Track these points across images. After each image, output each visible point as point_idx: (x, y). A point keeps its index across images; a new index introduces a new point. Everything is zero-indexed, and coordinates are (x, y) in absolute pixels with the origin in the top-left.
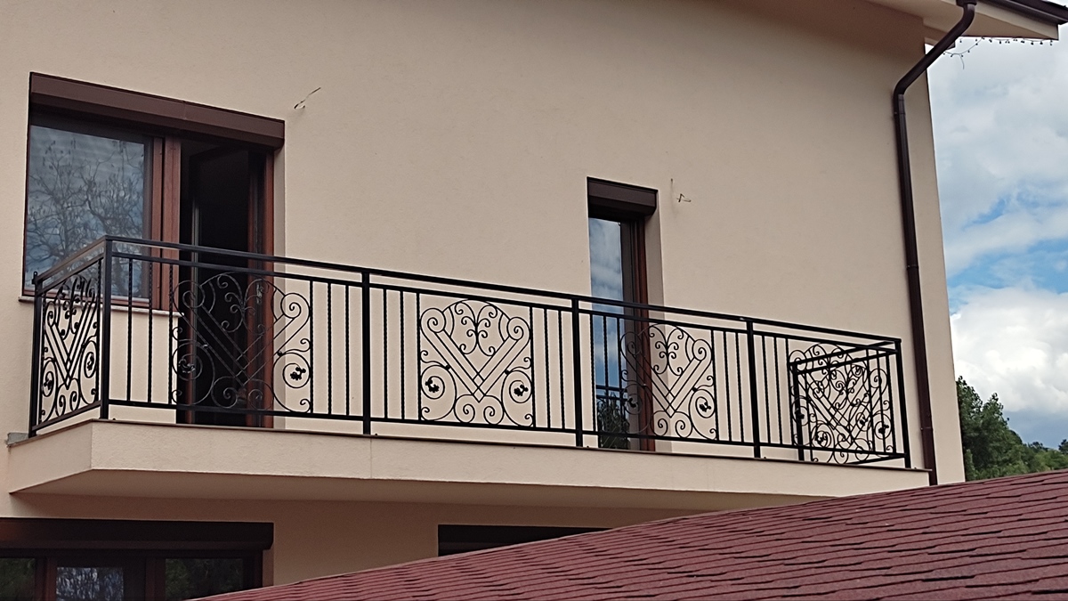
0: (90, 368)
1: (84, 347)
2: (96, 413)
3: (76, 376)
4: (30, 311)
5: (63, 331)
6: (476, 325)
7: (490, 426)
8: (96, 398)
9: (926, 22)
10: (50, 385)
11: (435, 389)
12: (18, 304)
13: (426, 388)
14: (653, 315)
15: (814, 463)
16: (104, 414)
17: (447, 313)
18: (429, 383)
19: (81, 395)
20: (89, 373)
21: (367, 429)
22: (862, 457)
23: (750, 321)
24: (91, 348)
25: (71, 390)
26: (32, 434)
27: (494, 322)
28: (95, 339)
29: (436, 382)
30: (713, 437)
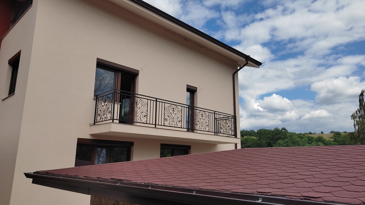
0: (110, 113)
1: (108, 109)
2: (111, 121)
3: (106, 114)
4: (95, 101)
5: (103, 106)
6: (173, 109)
7: (175, 127)
8: (111, 118)
9: (238, 63)
10: (99, 115)
11: (166, 120)
12: (93, 100)
13: (165, 120)
14: (195, 108)
15: (219, 135)
16: (113, 121)
17: (169, 107)
18: (165, 119)
19: (107, 117)
20: (109, 114)
21: (155, 126)
22: (228, 135)
23: (215, 111)
24: (110, 109)
25: (105, 116)
26: (94, 124)
27: (176, 109)
28: (111, 108)
29: (167, 119)
30: (208, 131)
